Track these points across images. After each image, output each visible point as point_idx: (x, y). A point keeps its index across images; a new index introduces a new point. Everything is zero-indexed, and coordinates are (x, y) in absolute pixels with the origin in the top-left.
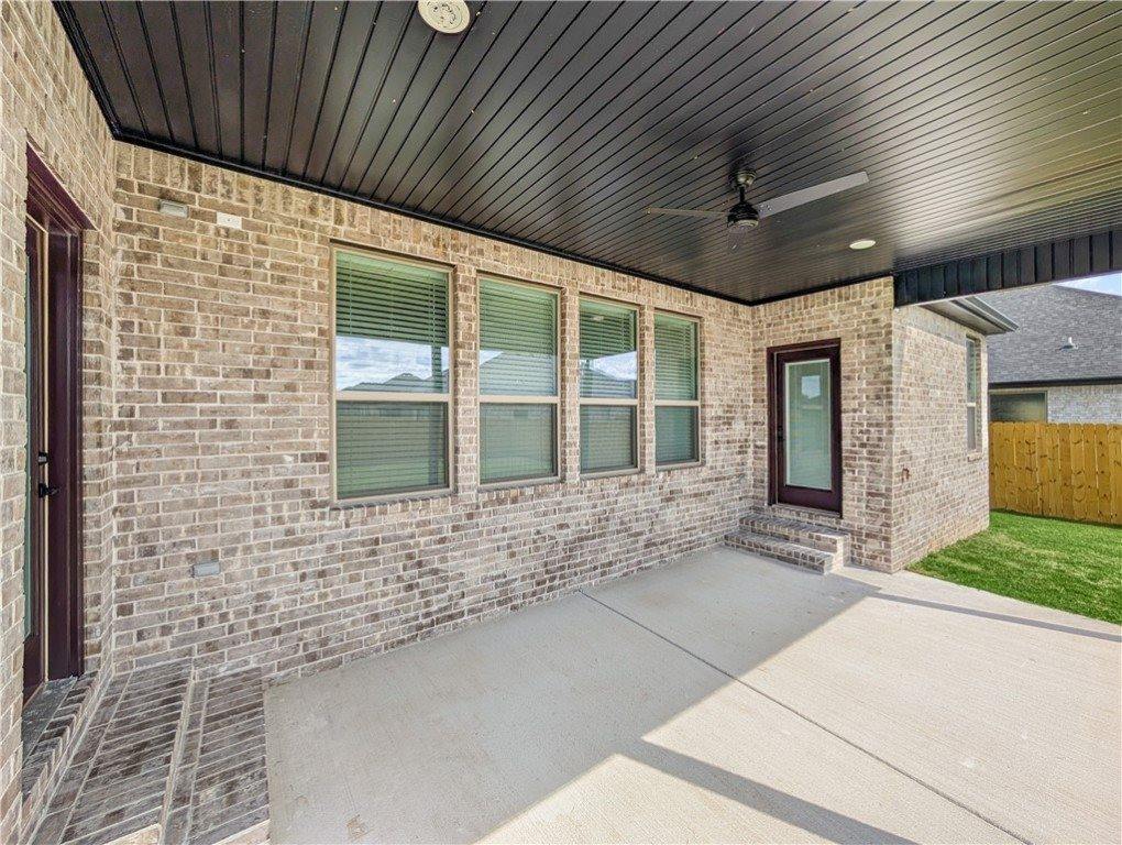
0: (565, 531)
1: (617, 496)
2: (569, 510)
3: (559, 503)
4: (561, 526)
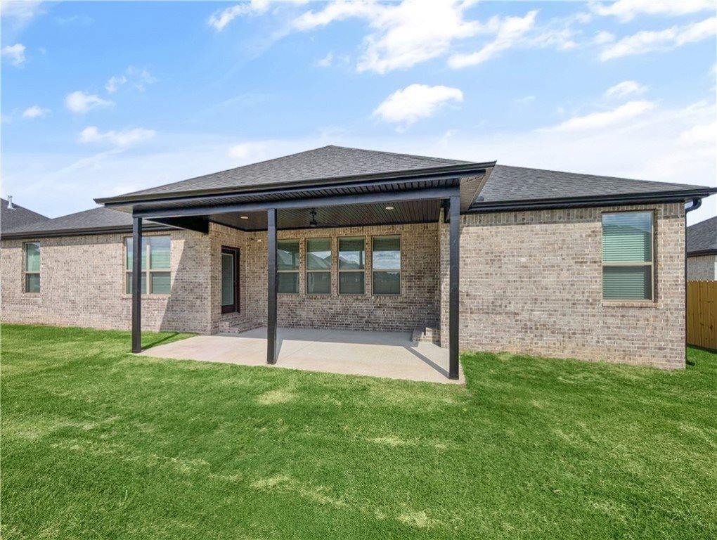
1: (352, 302)
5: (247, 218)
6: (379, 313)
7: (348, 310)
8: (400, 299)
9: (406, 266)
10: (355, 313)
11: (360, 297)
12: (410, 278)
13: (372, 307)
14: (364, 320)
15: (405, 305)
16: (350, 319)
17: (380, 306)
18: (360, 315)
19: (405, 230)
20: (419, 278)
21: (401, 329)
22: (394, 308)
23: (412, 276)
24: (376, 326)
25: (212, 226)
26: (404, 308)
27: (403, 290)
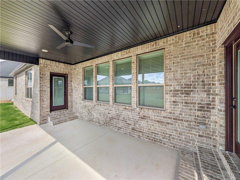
0: (109, 115)
1: (123, 111)
2: (110, 110)
3: (108, 108)
4: (109, 113)
5: (47, 51)
6: (143, 123)
7: (120, 116)
8: (163, 114)
9: (170, 80)
10: (124, 120)
11: (127, 107)
12: (175, 93)
13: (137, 117)
14: (131, 127)
15: (169, 121)
16: (121, 124)
17: (144, 118)
18: (128, 122)
19: (169, 43)
20: (187, 93)
21: (164, 144)
22: (158, 121)
23: (178, 91)
24: (141, 135)
25: (41, 61)
26: (168, 123)
27: (168, 105)
